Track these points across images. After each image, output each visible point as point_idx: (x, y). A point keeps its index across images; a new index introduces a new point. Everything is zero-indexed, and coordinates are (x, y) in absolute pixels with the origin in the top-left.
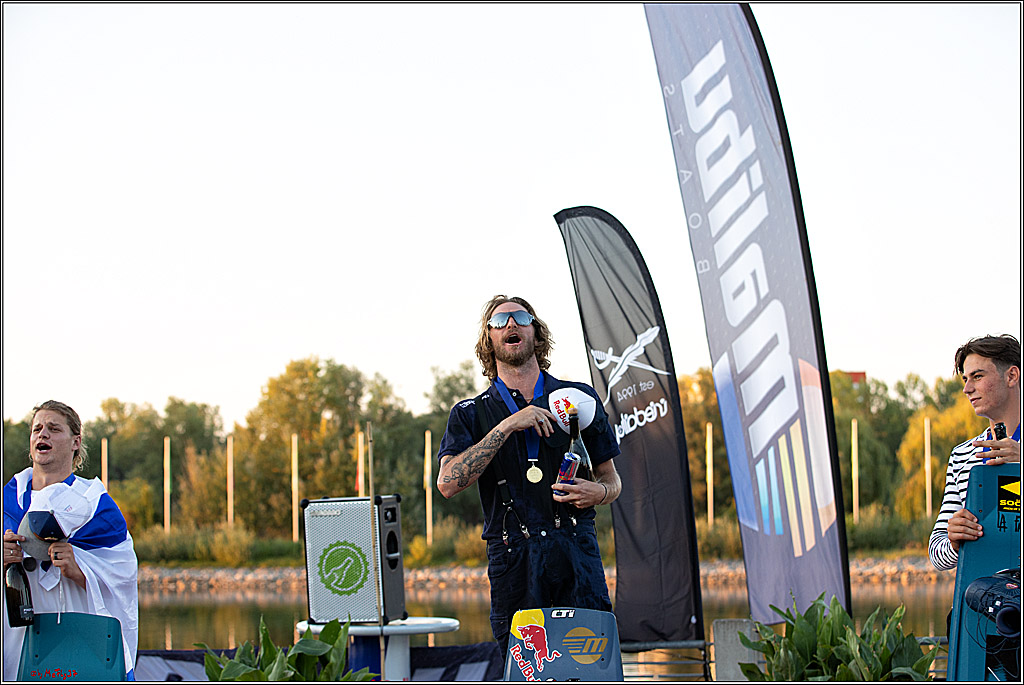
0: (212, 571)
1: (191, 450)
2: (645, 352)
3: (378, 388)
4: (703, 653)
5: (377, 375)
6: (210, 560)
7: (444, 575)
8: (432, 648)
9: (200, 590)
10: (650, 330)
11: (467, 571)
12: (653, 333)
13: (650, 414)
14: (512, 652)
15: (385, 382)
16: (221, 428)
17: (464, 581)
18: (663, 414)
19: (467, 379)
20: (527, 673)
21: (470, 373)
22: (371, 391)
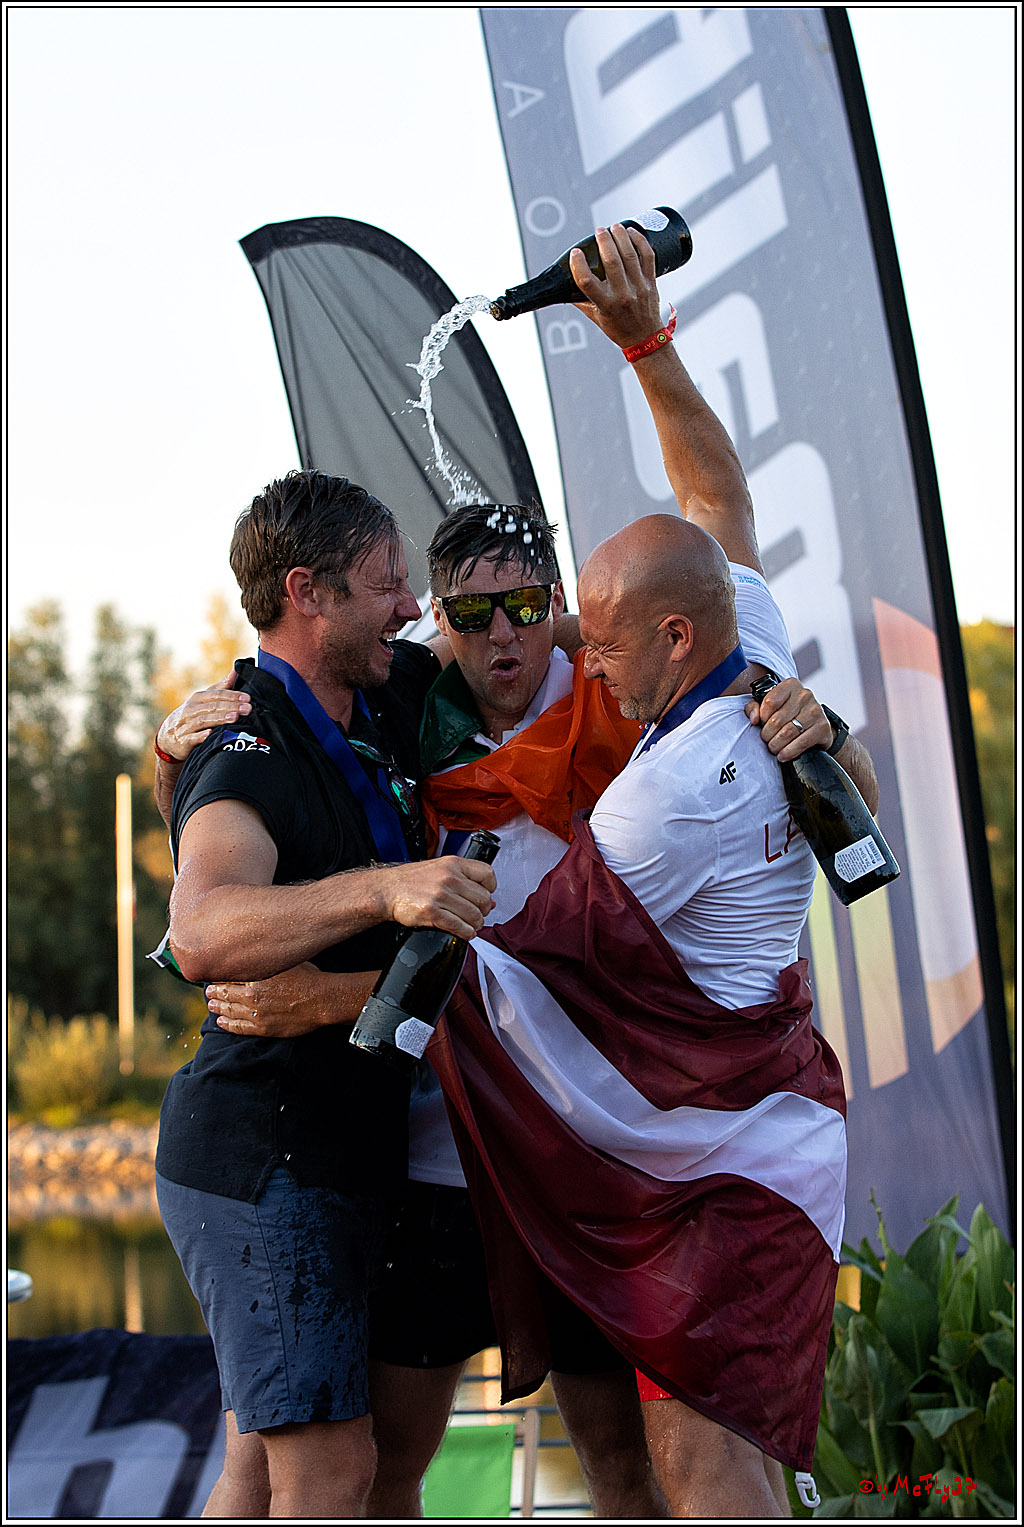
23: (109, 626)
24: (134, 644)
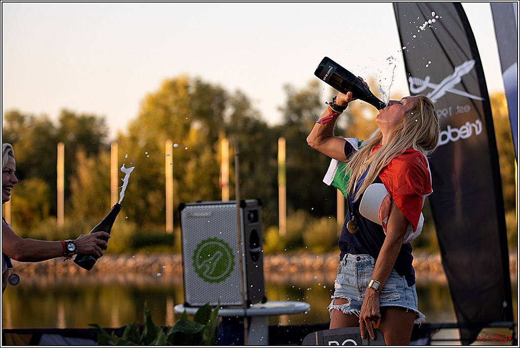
2: (462, 82)
3: (239, 103)
4: (512, 332)
7: (295, 260)
10: (466, 64)
12: (469, 66)
13: (464, 132)
15: (245, 98)
18: (478, 133)
22: (233, 106)
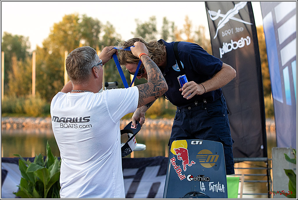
0: (24, 118)
1: (14, 59)
2: (239, 13)
3: (109, 29)
4: (266, 164)
5: (108, 22)
6: (23, 113)
8: (132, 159)
9: (18, 128)
10: (241, 3)
11: (151, 121)
14: (171, 161)
15: (112, 26)
16: (29, 48)
17: (149, 126)
19: (152, 25)
20: (178, 172)
21: (154, 22)
22: (105, 30)
23: (165, 22)
24: (170, 25)
